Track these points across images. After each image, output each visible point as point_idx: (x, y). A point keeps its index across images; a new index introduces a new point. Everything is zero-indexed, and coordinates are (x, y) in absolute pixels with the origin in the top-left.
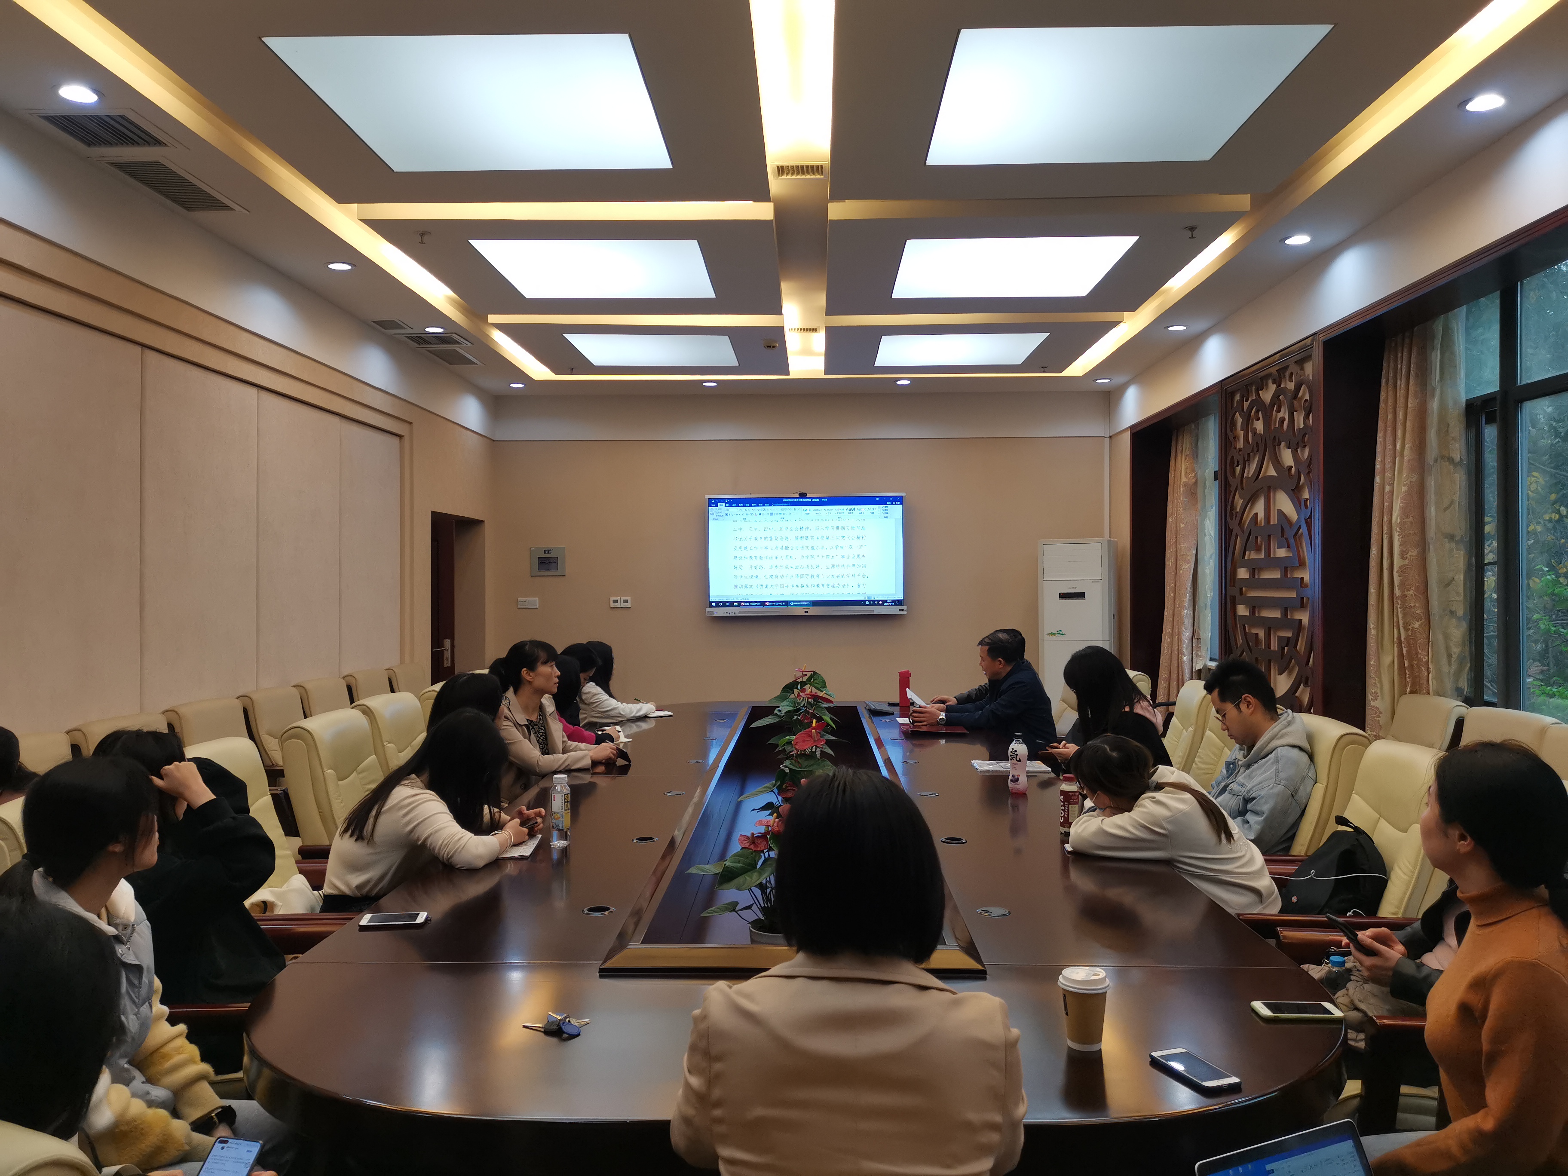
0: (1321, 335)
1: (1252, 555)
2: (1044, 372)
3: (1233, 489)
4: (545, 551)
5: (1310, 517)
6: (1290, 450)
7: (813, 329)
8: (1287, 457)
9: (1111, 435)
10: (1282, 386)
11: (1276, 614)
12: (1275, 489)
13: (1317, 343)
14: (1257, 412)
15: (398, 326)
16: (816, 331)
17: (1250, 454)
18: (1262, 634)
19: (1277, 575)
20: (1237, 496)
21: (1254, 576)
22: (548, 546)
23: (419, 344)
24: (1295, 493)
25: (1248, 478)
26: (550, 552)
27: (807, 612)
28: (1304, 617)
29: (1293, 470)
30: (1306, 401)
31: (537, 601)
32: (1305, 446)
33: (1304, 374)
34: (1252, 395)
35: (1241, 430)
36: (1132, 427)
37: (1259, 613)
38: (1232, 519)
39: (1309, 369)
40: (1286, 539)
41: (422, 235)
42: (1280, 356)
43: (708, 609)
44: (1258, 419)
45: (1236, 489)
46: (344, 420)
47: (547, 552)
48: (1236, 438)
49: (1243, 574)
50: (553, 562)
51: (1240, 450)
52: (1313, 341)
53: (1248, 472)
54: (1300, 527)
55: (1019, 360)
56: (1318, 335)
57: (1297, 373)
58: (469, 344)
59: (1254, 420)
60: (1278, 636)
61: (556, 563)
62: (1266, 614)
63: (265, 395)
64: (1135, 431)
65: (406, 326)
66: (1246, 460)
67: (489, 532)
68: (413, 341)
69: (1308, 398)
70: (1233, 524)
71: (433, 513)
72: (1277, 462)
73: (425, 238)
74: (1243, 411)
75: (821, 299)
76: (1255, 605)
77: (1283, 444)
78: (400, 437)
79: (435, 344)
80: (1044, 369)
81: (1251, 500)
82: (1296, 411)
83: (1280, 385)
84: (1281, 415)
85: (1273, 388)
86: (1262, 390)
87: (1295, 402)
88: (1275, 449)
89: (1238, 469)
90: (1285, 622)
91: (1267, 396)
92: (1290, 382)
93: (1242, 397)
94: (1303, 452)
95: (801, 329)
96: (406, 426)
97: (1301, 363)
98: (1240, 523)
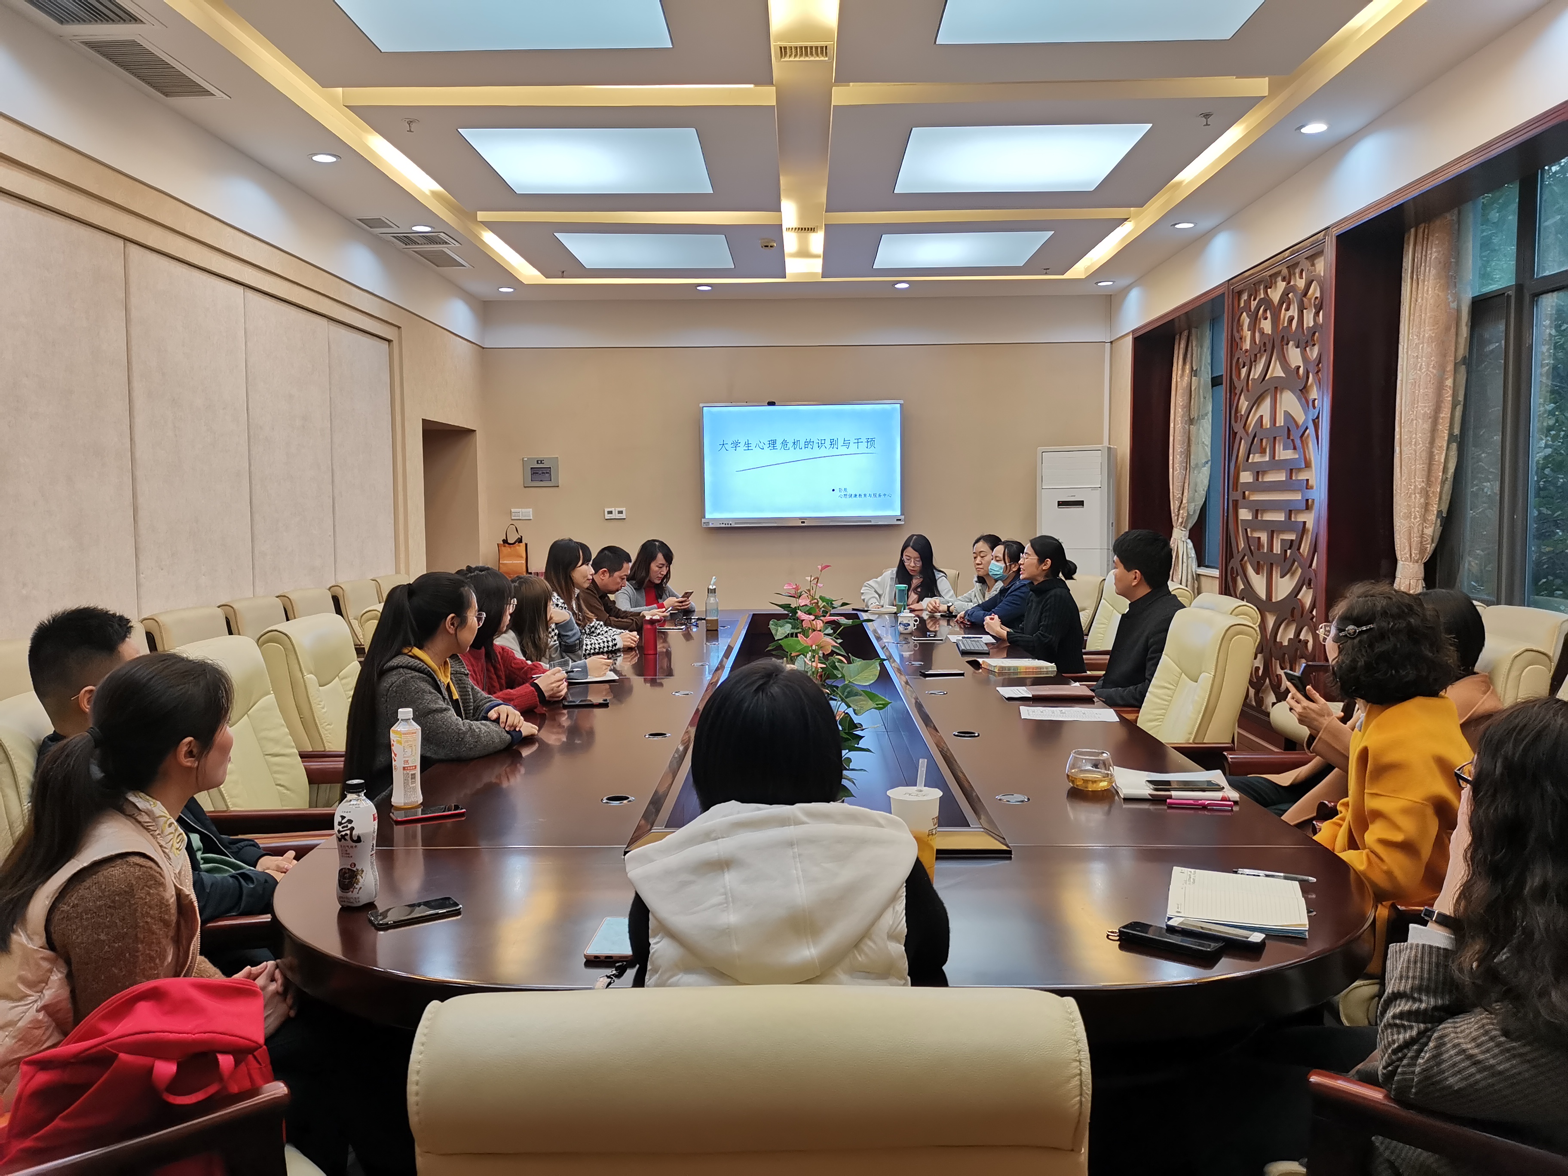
0: (1334, 229)
1: (1255, 458)
2: (1046, 274)
3: (1238, 392)
5: (1318, 417)
6: (1299, 350)
7: (812, 229)
8: (1294, 356)
9: (1111, 340)
10: (1292, 283)
12: (1280, 391)
13: (1329, 238)
14: (1265, 311)
15: (385, 225)
16: (815, 230)
17: (1256, 355)
18: (1264, 537)
19: (1281, 477)
21: (1257, 480)
22: (541, 456)
23: (406, 245)
24: (1302, 393)
25: (1253, 379)
26: (543, 462)
27: (804, 522)
28: (1309, 519)
29: (1301, 370)
30: (1316, 298)
31: (531, 512)
32: (1314, 345)
33: (1315, 271)
34: (1260, 294)
35: (1248, 331)
36: (1133, 332)
37: (1262, 516)
38: (1236, 422)
39: (1321, 265)
40: (1293, 440)
41: (410, 123)
42: (1291, 252)
43: (705, 520)
44: (1266, 319)
45: (1242, 391)
46: (331, 322)
47: (539, 462)
48: (1242, 339)
49: (1246, 477)
50: (547, 473)
51: (1246, 351)
52: (1325, 236)
53: (1254, 375)
54: (1307, 428)
55: (1019, 262)
56: (1331, 228)
57: (1308, 270)
58: (457, 245)
60: (1282, 540)
61: (550, 473)
62: (1269, 517)
63: (250, 294)
64: (1136, 335)
65: (393, 226)
66: (1253, 360)
67: (480, 440)
68: (399, 240)
69: (1319, 296)
70: (1238, 427)
71: (425, 421)
72: (1285, 363)
73: (413, 125)
74: (1250, 311)
75: (822, 195)
76: (1258, 509)
77: (1291, 343)
78: (389, 341)
79: (422, 244)
80: (1046, 271)
81: (1257, 401)
82: (1306, 309)
83: (1289, 283)
84: (1290, 313)
85: (1281, 285)
86: (1270, 288)
87: (1305, 300)
88: (1282, 349)
89: (1244, 371)
90: (1287, 525)
92: (1300, 279)
93: (1250, 297)
94: (1311, 351)
95: (799, 229)
96: (395, 330)
97: (1312, 258)
98: (1245, 425)
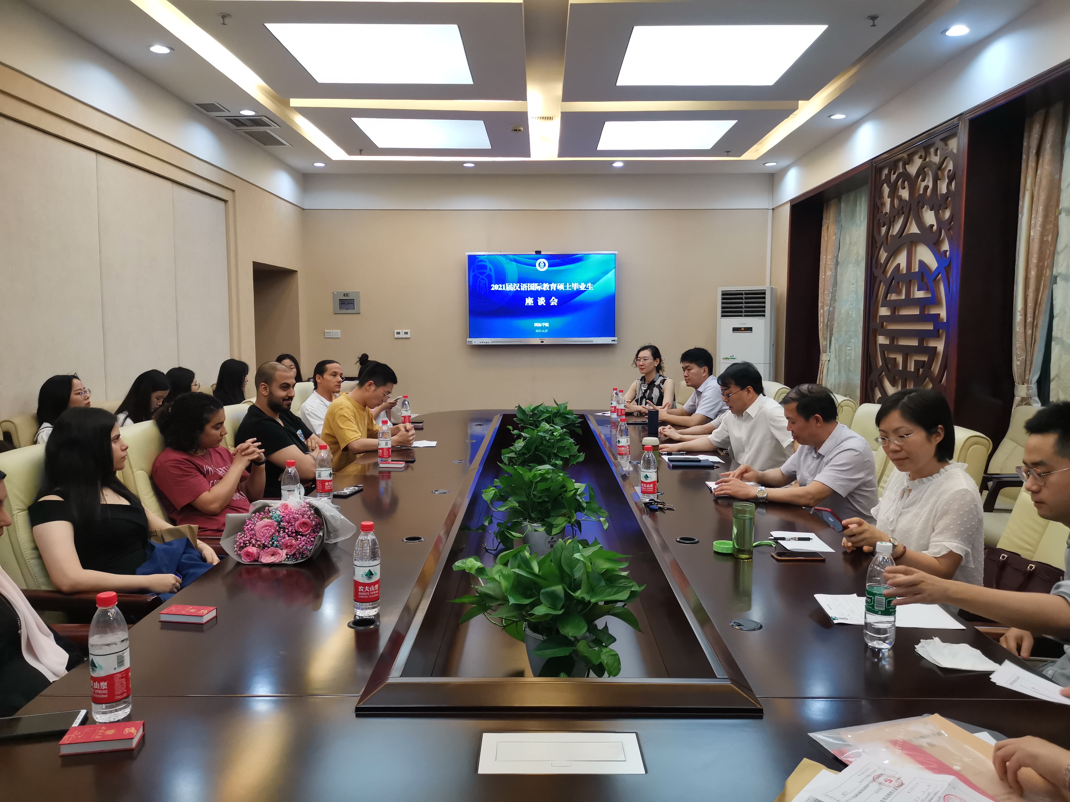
0: (968, 115)
2: (728, 156)
3: (878, 245)
4: (344, 294)
6: (933, 212)
8: (929, 218)
9: (773, 208)
10: (927, 160)
11: (915, 343)
13: (963, 122)
14: (903, 182)
15: (219, 110)
18: (900, 359)
20: (882, 249)
21: (894, 313)
22: (347, 291)
23: (237, 126)
24: (935, 246)
25: (892, 236)
27: (543, 342)
28: (940, 346)
29: (935, 228)
30: (950, 170)
31: (339, 332)
32: (946, 208)
34: (899, 169)
35: (888, 198)
36: (791, 201)
37: (897, 342)
38: (877, 269)
39: (953, 144)
40: (926, 283)
41: (224, 17)
42: (928, 135)
43: (469, 339)
44: (904, 188)
45: (882, 243)
46: (175, 185)
47: (346, 295)
48: (883, 204)
49: (884, 311)
51: (886, 213)
52: (958, 120)
54: (939, 274)
56: (964, 114)
57: (942, 148)
58: (277, 127)
59: (900, 189)
60: (915, 360)
62: (903, 342)
63: (102, 159)
64: (793, 203)
65: (225, 110)
67: (301, 278)
68: (231, 122)
70: (877, 272)
71: (255, 264)
72: (920, 223)
73: (227, 20)
75: (558, 89)
76: (894, 336)
78: (225, 201)
79: (249, 126)
80: (728, 153)
81: (893, 254)
82: (940, 180)
83: (925, 159)
84: (923, 184)
85: (918, 162)
86: (908, 164)
89: (884, 230)
90: (921, 349)
91: (913, 169)
92: (935, 156)
93: (890, 172)
94: (944, 213)
96: (230, 193)
97: (945, 140)
98: (884, 272)
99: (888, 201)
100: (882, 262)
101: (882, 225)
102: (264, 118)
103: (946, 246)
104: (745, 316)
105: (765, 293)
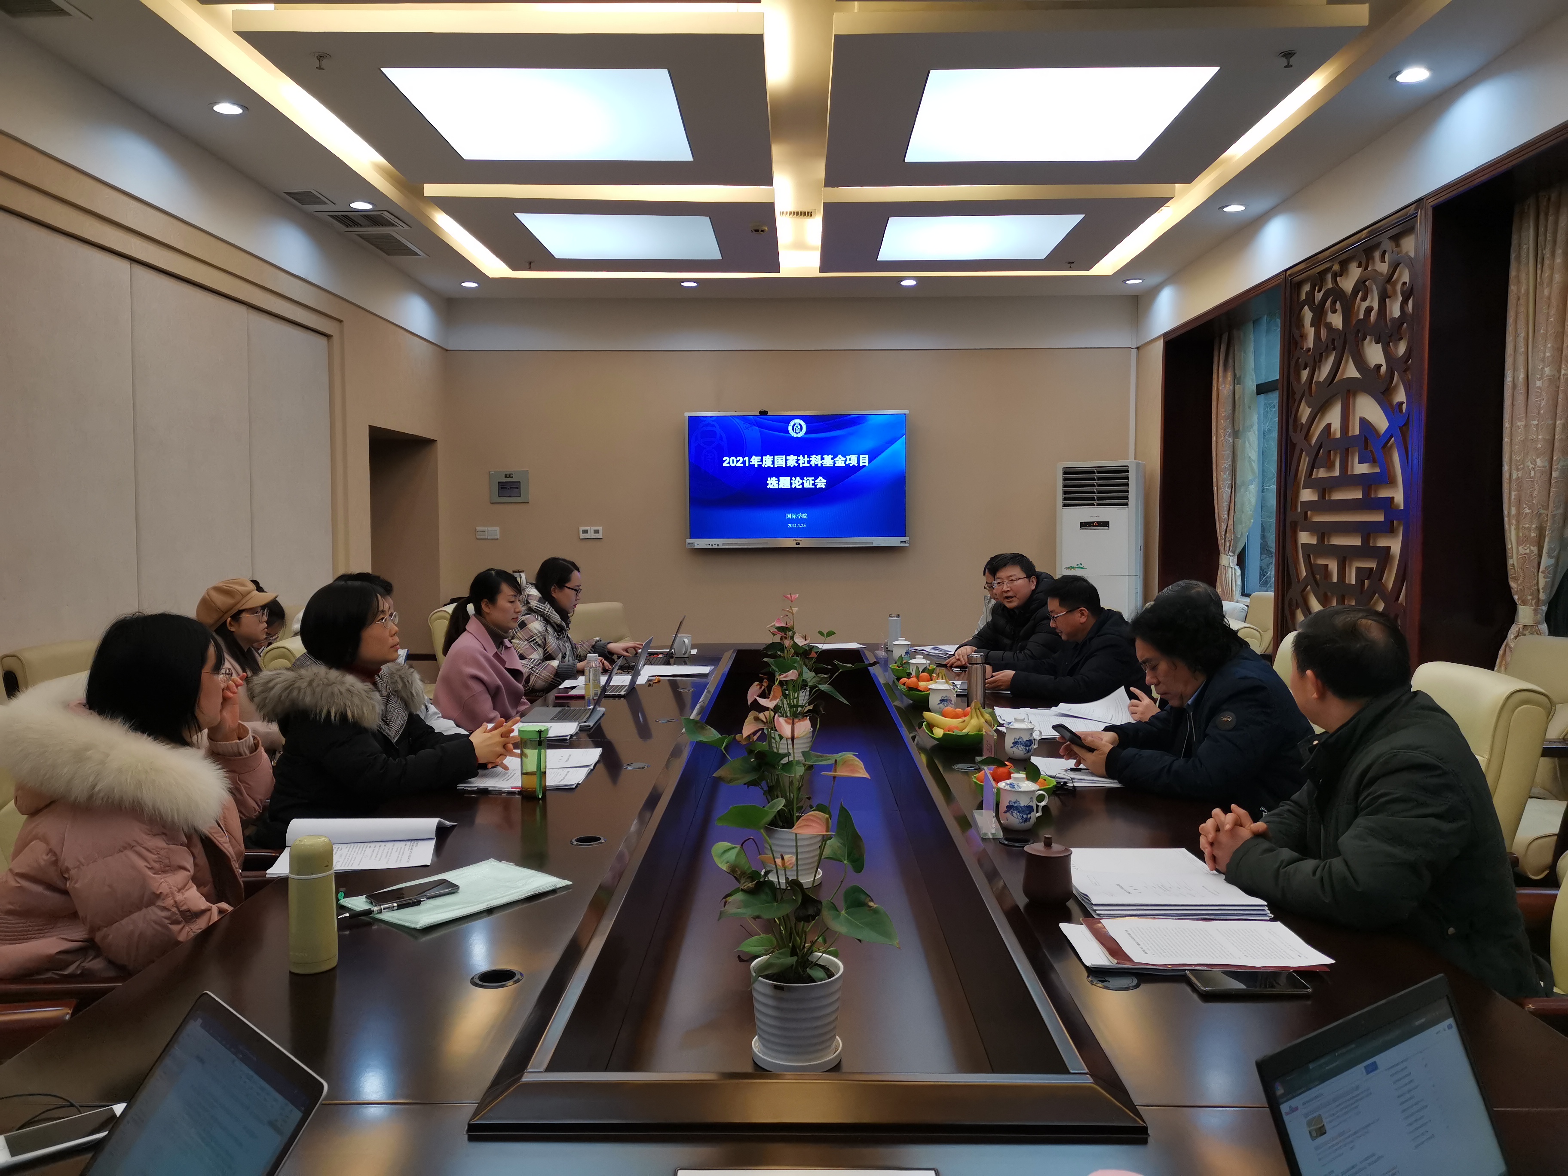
0: (1430, 201)
1: (1321, 473)
2: (1070, 269)
3: (1297, 397)
4: (506, 475)
5: (1406, 424)
7: (808, 213)
8: (1375, 354)
11: (1356, 542)
12: (1355, 395)
13: (1423, 212)
14: (1334, 303)
15: (319, 202)
16: (811, 215)
17: (1322, 353)
19: (1357, 494)
20: (1303, 405)
22: (509, 470)
23: (347, 227)
25: (1318, 383)
26: (511, 476)
29: (1383, 369)
30: (1405, 283)
32: (1401, 339)
33: (1400, 252)
36: (1165, 335)
38: (1295, 431)
39: (1410, 245)
40: (1371, 451)
41: (320, 58)
42: (1369, 232)
43: (689, 541)
44: (1334, 311)
46: (251, 311)
47: (508, 476)
48: (1303, 336)
49: (1307, 495)
50: (515, 488)
51: (1309, 350)
52: (1416, 209)
53: (1318, 377)
54: (1390, 438)
55: (1042, 253)
58: (405, 226)
59: (1329, 312)
60: (1357, 568)
61: (519, 488)
62: (1337, 541)
63: (139, 270)
64: (1168, 339)
66: (1317, 361)
69: (1407, 280)
70: (1298, 438)
74: (1315, 305)
77: (1368, 338)
78: (328, 336)
79: (365, 226)
80: (1071, 266)
81: (1321, 409)
82: (1389, 297)
83: (1366, 268)
86: (1341, 276)
87: (1389, 287)
88: (1357, 345)
89: (1305, 374)
91: (1348, 284)
93: (1313, 289)
95: (794, 213)
98: (1307, 436)
99: (1311, 332)
100: (1304, 421)
101: (1302, 367)
102: (386, 213)
103: (1401, 396)
104: (1099, 505)
105: (1127, 471)
